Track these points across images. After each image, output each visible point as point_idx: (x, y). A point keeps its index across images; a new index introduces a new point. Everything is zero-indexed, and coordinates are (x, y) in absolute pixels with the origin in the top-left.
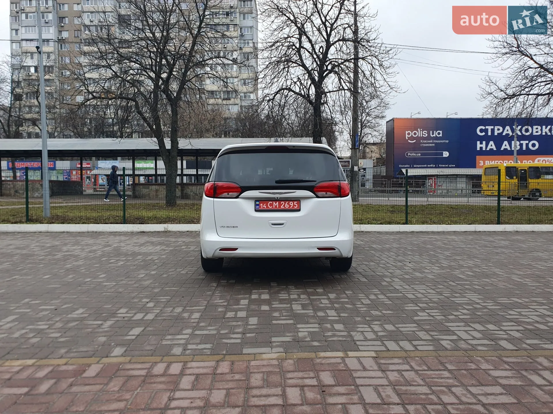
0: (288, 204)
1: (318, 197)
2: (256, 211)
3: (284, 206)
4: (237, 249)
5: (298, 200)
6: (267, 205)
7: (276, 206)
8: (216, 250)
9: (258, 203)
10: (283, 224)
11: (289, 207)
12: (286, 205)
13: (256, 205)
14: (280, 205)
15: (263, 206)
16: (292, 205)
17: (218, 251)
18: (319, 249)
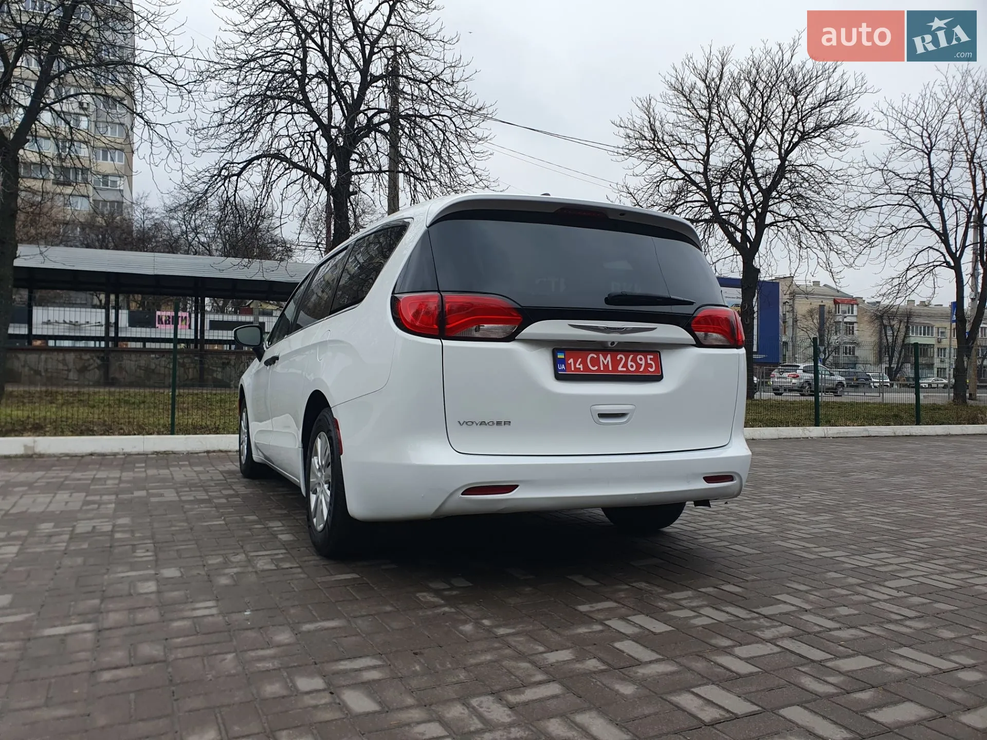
0: (634, 360)
1: (699, 344)
2: (559, 377)
3: (625, 365)
4: (516, 486)
5: (654, 350)
6: (584, 363)
7: (606, 366)
8: (452, 494)
9: (561, 356)
10: (622, 415)
11: (636, 371)
12: (630, 363)
13: (556, 362)
14: (616, 363)
15: (575, 365)
16: (643, 362)
17: (459, 495)
18: (708, 479)
